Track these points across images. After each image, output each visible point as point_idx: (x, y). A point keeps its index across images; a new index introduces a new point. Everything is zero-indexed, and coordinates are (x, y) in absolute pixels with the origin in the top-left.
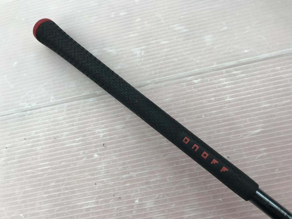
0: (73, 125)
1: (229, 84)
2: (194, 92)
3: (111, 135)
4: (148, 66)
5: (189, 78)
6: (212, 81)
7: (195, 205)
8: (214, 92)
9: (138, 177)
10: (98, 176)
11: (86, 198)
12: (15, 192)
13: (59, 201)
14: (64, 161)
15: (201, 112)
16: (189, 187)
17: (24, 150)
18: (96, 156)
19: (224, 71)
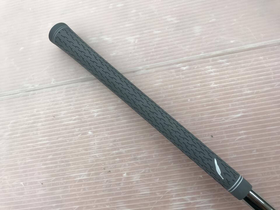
0: (70, 105)
1: (215, 72)
2: (181, 78)
3: (104, 115)
4: (141, 53)
5: (178, 65)
6: (199, 68)
7: (178, 180)
8: (200, 79)
9: (127, 153)
10: (91, 151)
11: (79, 171)
12: (17, 162)
13: (55, 172)
14: (61, 137)
15: (187, 97)
16: (173, 163)
17: (26, 126)
18: (90, 133)
19: (211, 59)
